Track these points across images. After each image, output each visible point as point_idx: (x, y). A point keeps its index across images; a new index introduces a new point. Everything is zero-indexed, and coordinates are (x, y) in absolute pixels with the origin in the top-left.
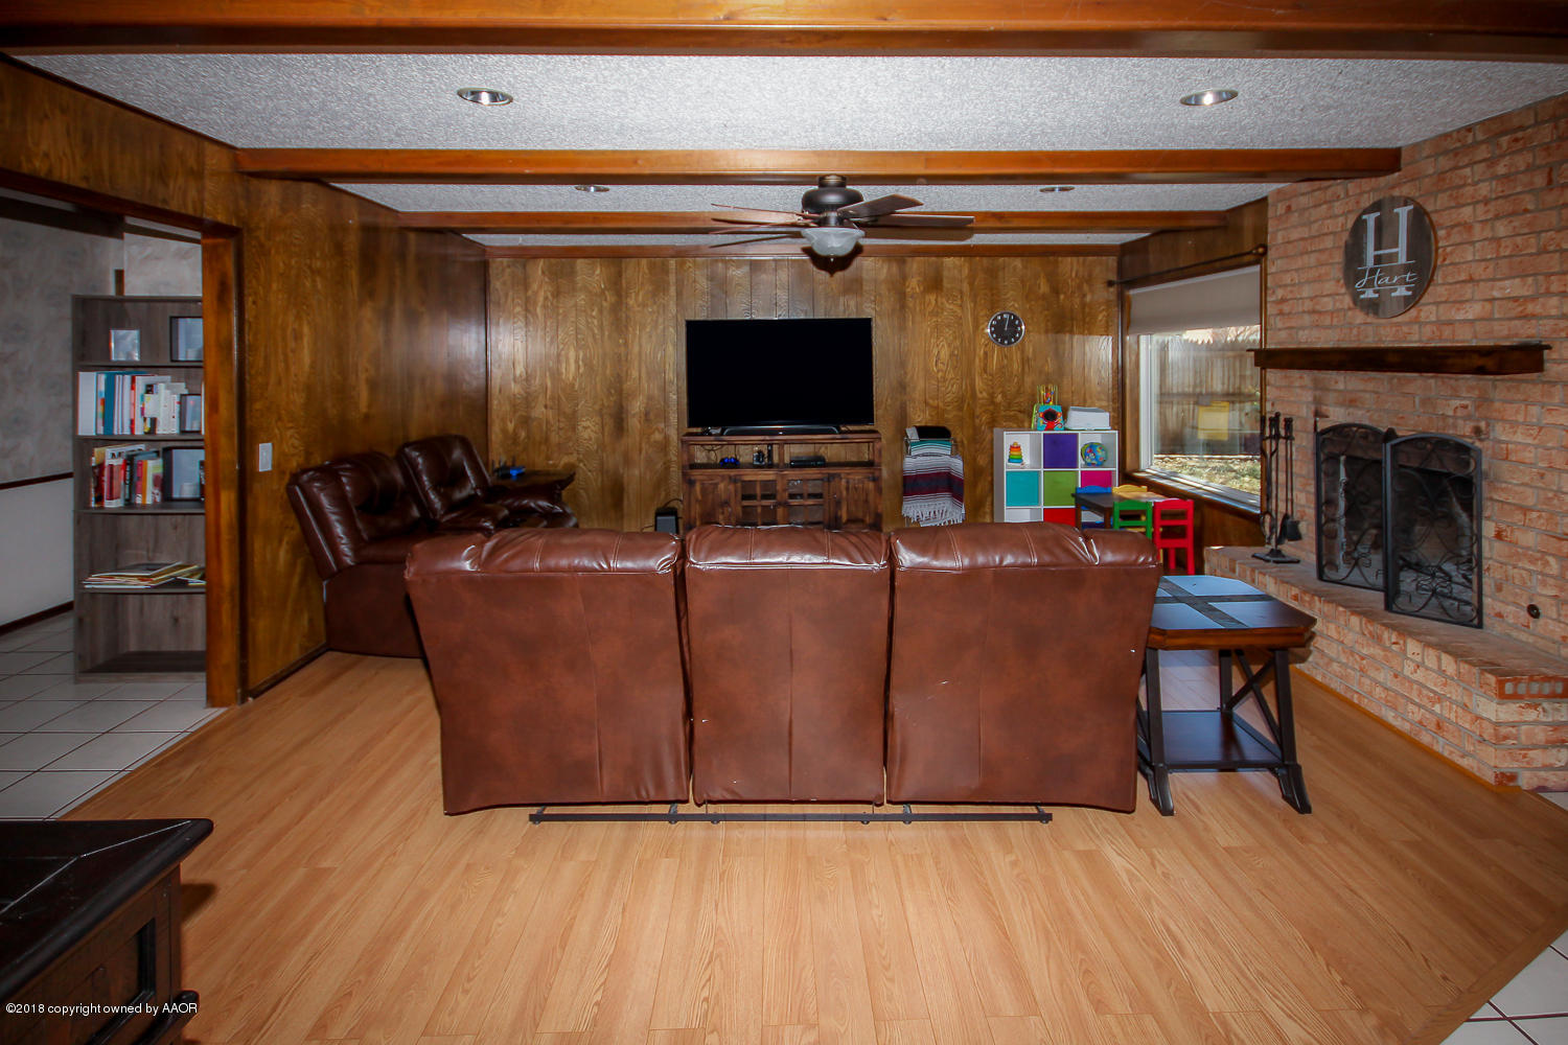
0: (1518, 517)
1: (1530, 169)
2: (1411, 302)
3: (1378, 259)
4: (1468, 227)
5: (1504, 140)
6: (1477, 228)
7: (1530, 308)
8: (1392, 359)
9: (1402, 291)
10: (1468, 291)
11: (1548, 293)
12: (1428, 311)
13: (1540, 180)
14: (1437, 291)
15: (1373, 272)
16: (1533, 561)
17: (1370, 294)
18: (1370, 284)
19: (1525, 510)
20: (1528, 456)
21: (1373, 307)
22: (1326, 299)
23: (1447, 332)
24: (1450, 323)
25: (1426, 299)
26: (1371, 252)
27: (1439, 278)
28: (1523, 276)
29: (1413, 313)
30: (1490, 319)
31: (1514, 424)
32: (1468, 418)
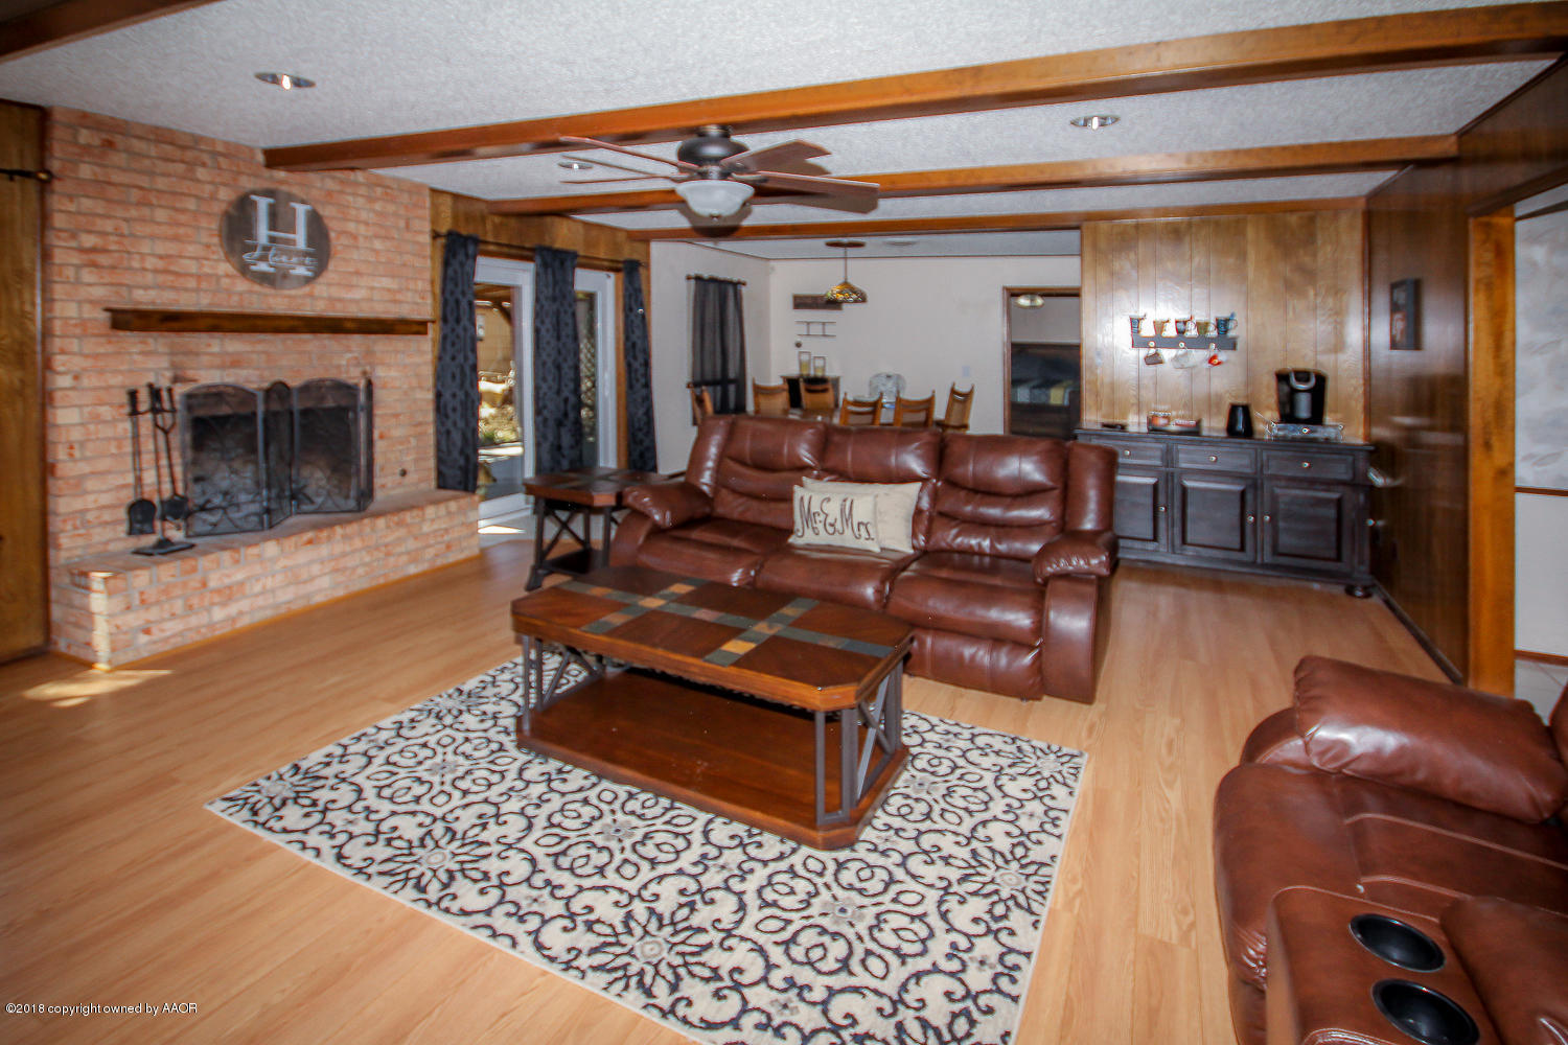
0: (393, 421)
1: (396, 215)
2: (308, 281)
3: (273, 240)
4: (355, 237)
5: (379, 190)
6: (361, 240)
7: (399, 297)
8: (349, 325)
9: (301, 271)
10: (355, 280)
11: (408, 289)
12: (320, 288)
13: (402, 224)
14: (330, 275)
15: (266, 249)
16: (401, 443)
17: (263, 267)
18: (264, 258)
19: (396, 416)
20: (398, 384)
21: (264, 279)
22: (187, 262)
23: (339, 306)
24: (340, 300)
25: (321, 280)
26: (263, 232)
27: (332, 265)
28: (393, 277)
29: (307, 289)
30: (370, 300)
31: (389, 366)
32: (358, 365)
